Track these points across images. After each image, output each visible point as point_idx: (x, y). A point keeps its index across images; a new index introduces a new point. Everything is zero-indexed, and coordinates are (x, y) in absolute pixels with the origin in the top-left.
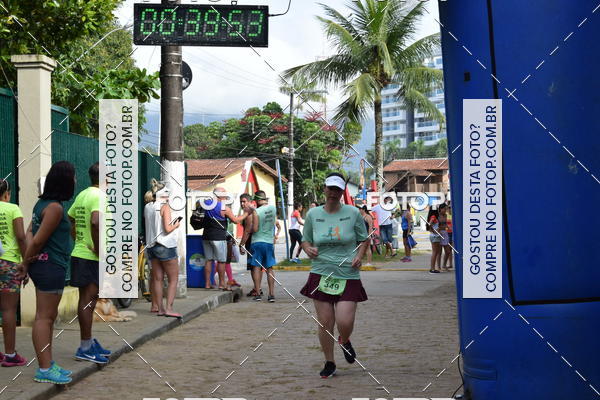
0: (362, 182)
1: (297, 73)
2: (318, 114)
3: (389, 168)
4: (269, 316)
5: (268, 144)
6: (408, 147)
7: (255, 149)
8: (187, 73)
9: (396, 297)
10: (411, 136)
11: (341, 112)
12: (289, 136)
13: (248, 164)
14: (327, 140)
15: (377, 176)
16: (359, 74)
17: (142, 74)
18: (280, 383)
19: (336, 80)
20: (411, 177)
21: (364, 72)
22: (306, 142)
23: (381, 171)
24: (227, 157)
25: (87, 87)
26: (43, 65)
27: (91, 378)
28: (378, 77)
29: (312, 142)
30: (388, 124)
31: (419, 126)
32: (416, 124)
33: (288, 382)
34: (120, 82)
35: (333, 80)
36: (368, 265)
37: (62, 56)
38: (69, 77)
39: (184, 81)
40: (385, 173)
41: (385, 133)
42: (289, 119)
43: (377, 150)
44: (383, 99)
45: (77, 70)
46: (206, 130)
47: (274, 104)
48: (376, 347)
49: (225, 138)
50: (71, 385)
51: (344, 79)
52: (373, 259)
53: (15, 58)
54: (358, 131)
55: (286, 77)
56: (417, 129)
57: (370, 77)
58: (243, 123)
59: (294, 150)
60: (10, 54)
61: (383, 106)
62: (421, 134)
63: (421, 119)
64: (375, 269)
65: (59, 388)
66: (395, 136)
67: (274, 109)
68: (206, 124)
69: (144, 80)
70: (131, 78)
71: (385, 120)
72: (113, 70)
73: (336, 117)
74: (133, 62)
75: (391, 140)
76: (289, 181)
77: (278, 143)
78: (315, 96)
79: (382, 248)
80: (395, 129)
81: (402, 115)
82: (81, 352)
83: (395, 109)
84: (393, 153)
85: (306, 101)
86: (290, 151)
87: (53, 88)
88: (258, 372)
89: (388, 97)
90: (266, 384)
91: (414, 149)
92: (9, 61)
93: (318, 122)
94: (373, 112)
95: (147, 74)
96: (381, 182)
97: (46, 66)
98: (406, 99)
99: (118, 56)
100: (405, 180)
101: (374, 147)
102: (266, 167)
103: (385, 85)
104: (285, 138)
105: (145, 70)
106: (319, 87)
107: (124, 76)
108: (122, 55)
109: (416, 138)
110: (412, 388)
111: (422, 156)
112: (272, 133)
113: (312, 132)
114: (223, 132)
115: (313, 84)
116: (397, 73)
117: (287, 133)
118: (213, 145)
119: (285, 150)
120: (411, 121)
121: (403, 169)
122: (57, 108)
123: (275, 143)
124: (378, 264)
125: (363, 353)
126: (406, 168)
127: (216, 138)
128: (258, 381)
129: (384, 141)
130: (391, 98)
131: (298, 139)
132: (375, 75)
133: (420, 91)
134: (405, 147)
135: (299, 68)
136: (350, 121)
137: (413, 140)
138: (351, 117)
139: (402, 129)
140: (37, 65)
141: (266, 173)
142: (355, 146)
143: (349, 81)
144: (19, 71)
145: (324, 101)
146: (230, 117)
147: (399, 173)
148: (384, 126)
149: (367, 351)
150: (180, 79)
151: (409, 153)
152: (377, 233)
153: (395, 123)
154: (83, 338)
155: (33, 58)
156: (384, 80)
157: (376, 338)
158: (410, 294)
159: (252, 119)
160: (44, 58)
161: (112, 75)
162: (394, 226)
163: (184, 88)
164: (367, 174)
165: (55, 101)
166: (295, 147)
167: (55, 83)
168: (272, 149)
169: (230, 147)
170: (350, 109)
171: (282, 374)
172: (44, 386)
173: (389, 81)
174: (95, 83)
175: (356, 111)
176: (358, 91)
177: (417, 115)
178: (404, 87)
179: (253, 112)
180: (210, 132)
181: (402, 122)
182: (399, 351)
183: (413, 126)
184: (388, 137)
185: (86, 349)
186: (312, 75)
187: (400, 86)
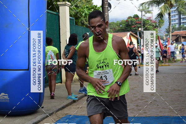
0: (165, 38)
1: (143, 5)
2: (150, 18)
3: (173, 34)
4: (137, 80)
5: (134, 27)
6: (179, 27)
7: (130, 29)
8: (110, 5)
9: (176, 74)
10: (180, 23)
11: (157, 17)
12: (141, 25)
13: (129, 34)
14: (153, 26)
15: (169, 36)
16: (163, 4)
17: (96, 7)
18: (141, 100)
19: (156, 6)
20: (180, 37)
21: (165, 3)
22: (146, 26)
23: (171, 34)
24: (122, 32)
25: (79, 11)
26: (67, 5)
27: (83, 98)
28: (170, 5)
29: (149, 26)
30: (172, 20)
31: (183, 20)
32: (182, 20)
33: (143, 100)
34: (89, 9)
35: (155, 6)
36: (167, 64)
37: (72, 2)
38: (74, 8)
39: (109, 8)
40: (172, 35)
41: (172, 23)
42: (141, 19)
43: (169, 28)
44: (171, 12)
45: (76, 6)
46: (115, 24)
47: (136, 15)
48: (171, 89)
49: (121, 26)
50: (78, 100)
51: (158, 6)
52: (169, 62)
53: (58, 3)
54: (163, 22)
55: (140, 6)
56: (182, 21)
57: (167, 5)
58: (127, 21)
59: (143, 29)
60: (57, 2)
61: (171, 14)
62: (183, 23)
63: (183, 18)
64: (169, 65)
65: (74, 101)
66: (175, 24)
67: (136, 17)
68: (115, 22)
69: (97, 8)
70: (93, 8)
71: (172, 19)
72: (87, 6)
73: (156, 18)
74: (92, 3)
75: (174, 25)
76: (141, 39)
77: (138, 27)
78: (149, 12)
79: (171, 59)
80: (175, 21)
81: (177, 17)
82: (80, 91)
83: (175, 15)
84: (174, 29)
85: (146, 13)
86: (142, 29)
87: (70, 12)
88: (134, 97)
89: (172, 11)
90: (136, 100)
91: (181, 27)
92: (57, 4)
93: (150, 20)
94: (168, 16)
95: (98, 7)
96: (171, 38)
97: (68, 5)
98: (179, 12)
99: (88, 2)
100: (178, 37)
101: (168, 27)
102: (134, 34)
103: (172, 7)
104: (140, 25)
105: (97, 6)
106: (150, 9)
107: (90, 8)
108: (89, 1)
109: (182, 24)
110: (183, 101)
111: (183, 29)
112: (136, 24)
113: (148, 23)
114: (120, 24)
115: (148, 8)
116: (176, 3)
117: (141, 24)
118: (117, 28)
119: (140, 29)
120: (180, 19)
121: (177, 34)
122: (71, 18)
123: (137, 27)
124: (170, 64)
125: (167, 91)
126: (179, 34)
127: (118, 26)
128: (134, 99)
129: (171, 25)
130: (173, 12)
131: (144, 26)
132: (168, 4)
133: (183, 9)
134: (178, 27)
135: (144, 3)
136: (160, 19)
137: (181, 25)
138: (161, 18)
139: (177, 21)
140: (65, 5)
141: (134, 36)
142: (162, 27)
143: (160, 7)
144: (60, 7)
145: (152, 13)
146: (122, 20)
147: (176, 35)
148: (171, 21)
149: (168, 90)
150: (108, 8)
151: (179, 29)
152: (170, 54)
153: (175, 19)
154: (81, 87)
155: (64, 3)
156: (171, 6)
157: (170, 86)
158: (181, 73)
159: (130, 20)
160: (67, 3)
161: (87, 7)
162: (175, 52)
163: (109, 10)
164: (166, 36)
165: (71, 16)
166: (143, 28)
167: (70, 10)
168: (136, 29)
169: (123, 29)
170: (161, 15)
171: (141, 97)
172: (70, 101)
173: (173, 6)
174: (82, 10)
175: (162, 16)
176: (163, 9)
177: (182, 17)
178: (178, 8)
179: (130, 17)
180: (117, 24)
181: (177, 19)
182: (178, 90)
183: (180, 20)
184: (173, 24)
185: (82, 90)
186: (148, 5)
187: (177, 8)
